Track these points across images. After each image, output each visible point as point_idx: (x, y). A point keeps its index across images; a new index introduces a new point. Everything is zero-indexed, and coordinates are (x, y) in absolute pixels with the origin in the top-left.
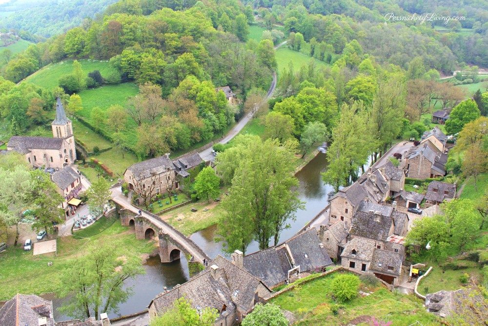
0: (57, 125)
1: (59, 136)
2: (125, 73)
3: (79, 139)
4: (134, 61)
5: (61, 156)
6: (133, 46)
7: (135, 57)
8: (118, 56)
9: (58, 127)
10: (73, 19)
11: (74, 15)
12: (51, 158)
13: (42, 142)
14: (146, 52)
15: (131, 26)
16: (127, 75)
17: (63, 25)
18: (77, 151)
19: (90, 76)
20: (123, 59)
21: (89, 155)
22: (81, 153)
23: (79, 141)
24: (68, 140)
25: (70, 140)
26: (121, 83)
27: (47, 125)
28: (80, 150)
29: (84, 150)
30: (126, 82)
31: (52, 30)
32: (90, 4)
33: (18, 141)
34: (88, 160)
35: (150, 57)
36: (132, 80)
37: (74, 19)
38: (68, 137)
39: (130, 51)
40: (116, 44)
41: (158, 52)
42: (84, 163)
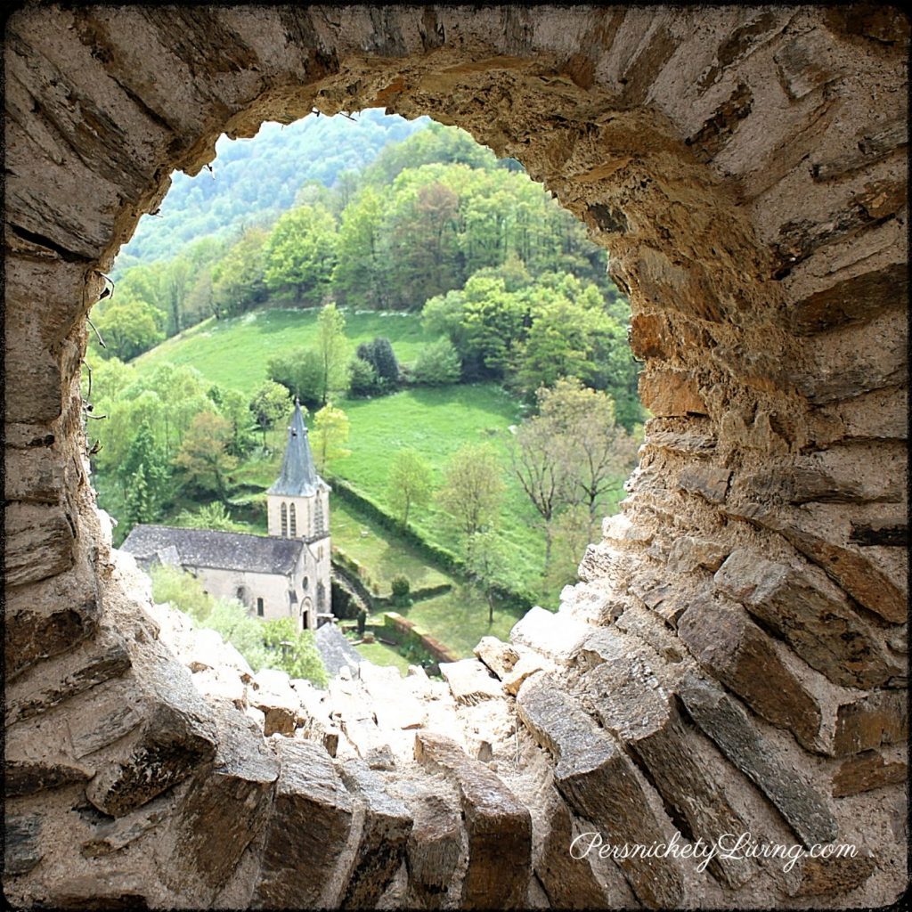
0: (287, 495)
1: (289, 532)
2: (474, 350)
3: (342, 551)
4: (504, 314)
5: (293, 597)
6: (496, 265)
7: (511, 301)
8: (453, 295)
9: (288, 502)
10: (213, 204)
11: (215, 192)
12: (260, 601)
13: (234, 549)
14: (546, 285)
15: (492, 201)
16: (481, 358)
17: (181, 222)
18: (335, 587)
19: (361, 357)
20: (469, 306)
21: (376, 605)
22: (349, 596)
23: (341, 558)
24: (314, 547)
25: (321, 549)
26: (457, 383)
27: (230, 501)
28: (345, 586)
29: (358, 586)
30: (475, 380)
31: (147, 236)
32: (269, 157)
33: (155, 540)
34: (375, 620)
35: (560, 300)
36: (495, 375)
37: (217, 201)
38: (316, 539)
39: (492, 282)
40: (438, 258)
41: (583, 288)
42: (362, 628)
